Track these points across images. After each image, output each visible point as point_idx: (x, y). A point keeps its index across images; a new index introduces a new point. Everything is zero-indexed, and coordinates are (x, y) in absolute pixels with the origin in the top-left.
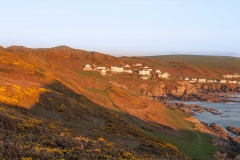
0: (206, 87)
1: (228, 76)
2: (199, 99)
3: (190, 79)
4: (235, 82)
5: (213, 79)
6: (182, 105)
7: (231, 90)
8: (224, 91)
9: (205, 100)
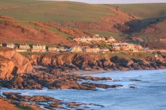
0: (47, 60)
1: (84, 40)
2: (44, 84)
3: (18, 46)
4: (97, 50)
5: (59, 46)
6: (19, 98)
7: (91, 65)
8: (80, 67)
9: (55, 85)
